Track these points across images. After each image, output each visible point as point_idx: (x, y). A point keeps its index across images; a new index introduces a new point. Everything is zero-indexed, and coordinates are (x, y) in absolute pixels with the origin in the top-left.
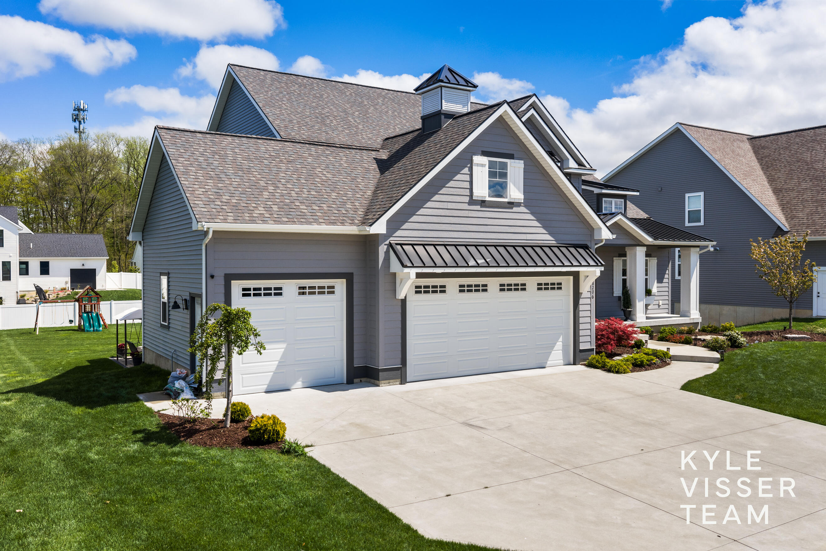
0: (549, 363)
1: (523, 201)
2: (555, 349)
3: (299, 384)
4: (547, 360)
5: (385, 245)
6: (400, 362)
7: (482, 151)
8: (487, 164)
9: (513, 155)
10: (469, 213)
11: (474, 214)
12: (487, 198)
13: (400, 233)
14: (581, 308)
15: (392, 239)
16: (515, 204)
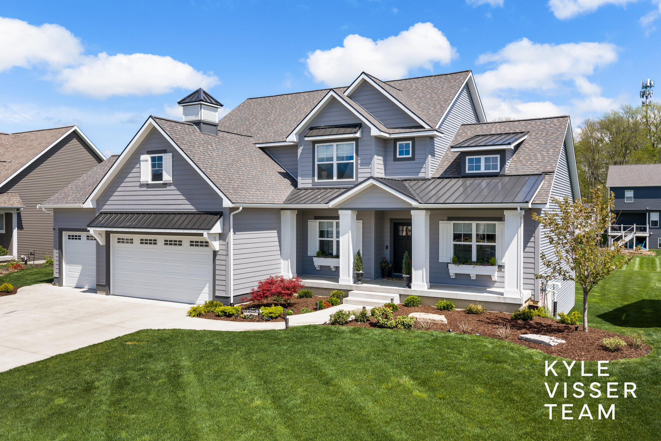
1: (172, 182)
2: (203, 291)
4: (197, 299)
6: (105, 282)
7: (147, 151)
8: (150, 160)
9: (166, 150)
10: (139, 193)
11: (143, 193)
12: (150, 182)
13: (105, 207)
14: (217, 262)
15: (102, 210)
16: (167, 184)
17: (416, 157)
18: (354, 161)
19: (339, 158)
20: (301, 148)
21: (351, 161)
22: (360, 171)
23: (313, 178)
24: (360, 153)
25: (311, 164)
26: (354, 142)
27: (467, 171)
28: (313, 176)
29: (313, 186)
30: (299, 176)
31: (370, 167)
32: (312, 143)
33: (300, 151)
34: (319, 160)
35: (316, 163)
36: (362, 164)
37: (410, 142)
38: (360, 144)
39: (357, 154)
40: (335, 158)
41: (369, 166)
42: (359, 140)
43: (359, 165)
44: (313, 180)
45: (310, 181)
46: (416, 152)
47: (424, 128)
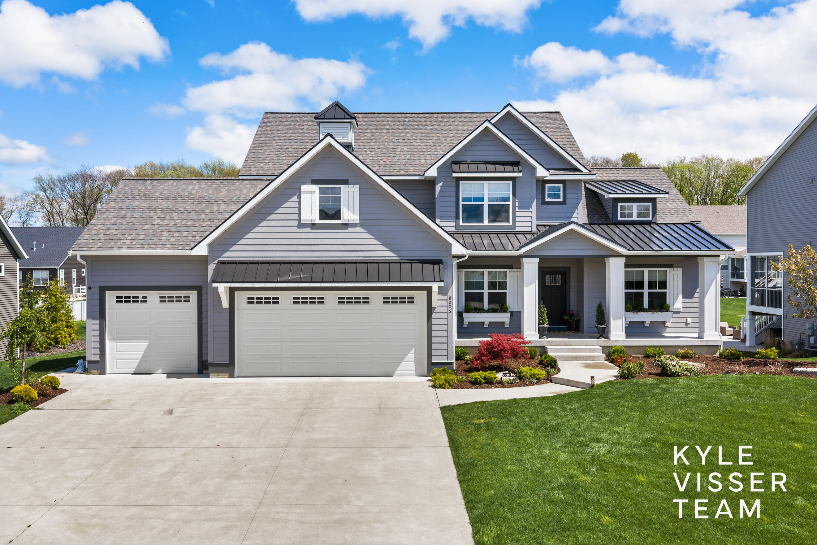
0: (397, 372)
1: (358, 222)
2: (405, 359)
3: (160, 371)
4: (396, 370)
5: (214, 264)
6: (228, 360)
7: (312, 180)
8: (317, 192)
9: (348, 180)
10: (298, 235)
11: (304, 235)
12: (318, 221)
13: (227, 254)
14: (434, 321)
15: (220, 259)
16: (349, 225)
17: (568, 201)
18: (511, 203)
19: (490, 200)
20: (441, 184)
21: (507, 203)
22: (518, 214)
23: (457, 220)
24: (517, 194)
25: (454, 204)
26: (511, 182)
27: (619, 218)
28: (457, 218)
29: (456, 229)
30: (438, 218)
31: (531, 210)
32: (455, 180)
33: (438, 188)
34: (464, 200)
35: (461, 203)
36: (520, 207)
37: (561, 185)
38: (518, 183)
39: (514, 195)
40: (486, 199)
41: (529, 209)
42: (517, 180)
43: (517, 208)
44: (457, 223)
45: (453, 224)
46: (568, 196)
47: (581, 171)
